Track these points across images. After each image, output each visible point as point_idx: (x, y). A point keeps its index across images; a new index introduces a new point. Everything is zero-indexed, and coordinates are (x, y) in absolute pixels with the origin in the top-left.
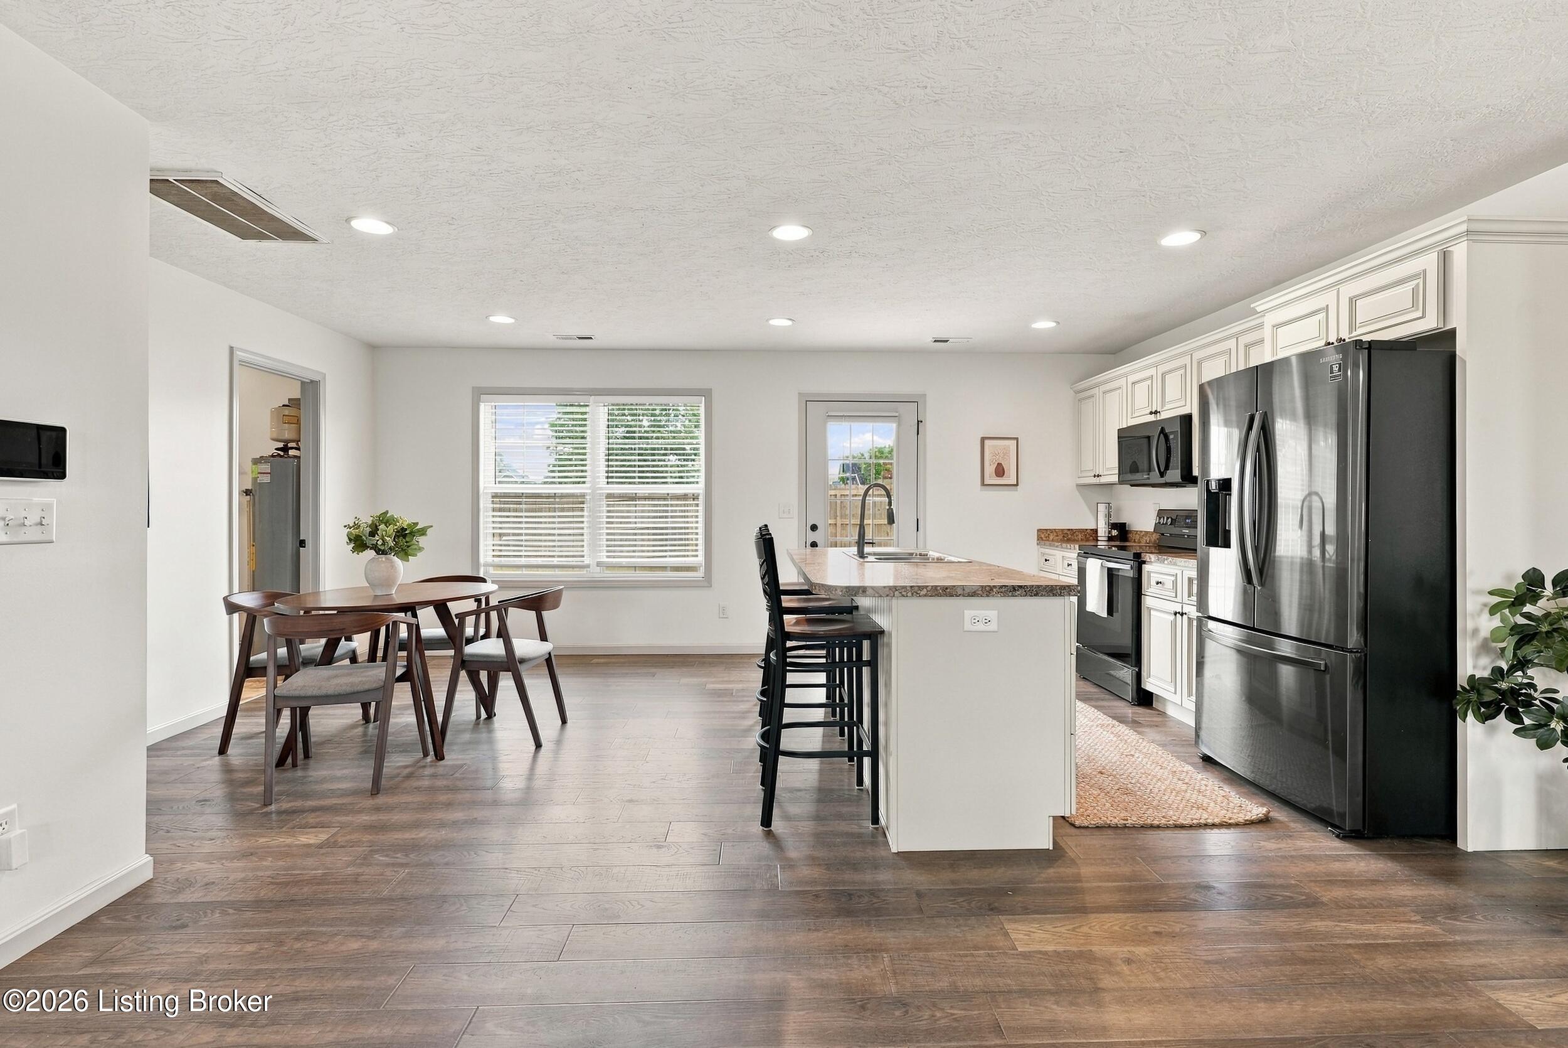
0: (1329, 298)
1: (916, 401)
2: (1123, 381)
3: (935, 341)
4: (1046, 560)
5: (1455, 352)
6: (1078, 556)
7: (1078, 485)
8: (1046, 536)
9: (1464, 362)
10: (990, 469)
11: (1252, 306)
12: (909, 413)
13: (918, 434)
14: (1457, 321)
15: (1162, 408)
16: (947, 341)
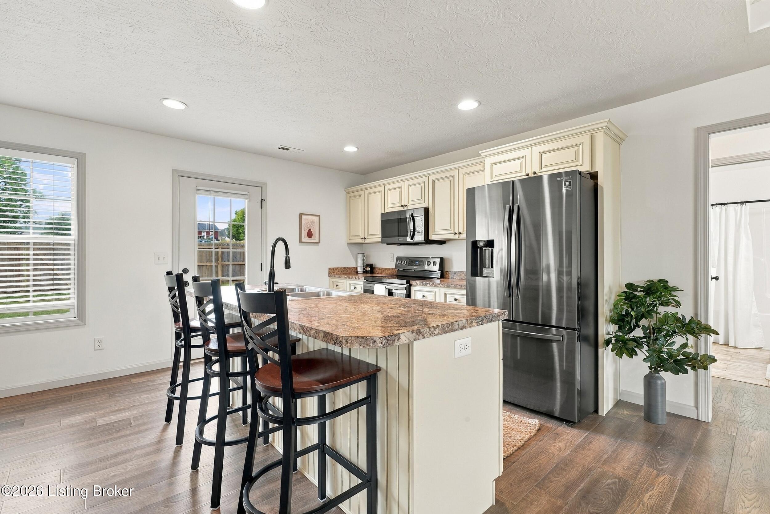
0: (527, 152)
1: (261, 186)
2: (382, 188)
3: (282, 148)
4: (337, 286)
5: (598, 183)
6: (364, 283)
7: (349, 244)
8: (334, 272)
9: (602, 188)
10: (304, 233)
11: (479, 152)
12: (256, 193)
13: (262, 208)
14: (599, 168)
15: (409, 203)
16: (288, 149)
